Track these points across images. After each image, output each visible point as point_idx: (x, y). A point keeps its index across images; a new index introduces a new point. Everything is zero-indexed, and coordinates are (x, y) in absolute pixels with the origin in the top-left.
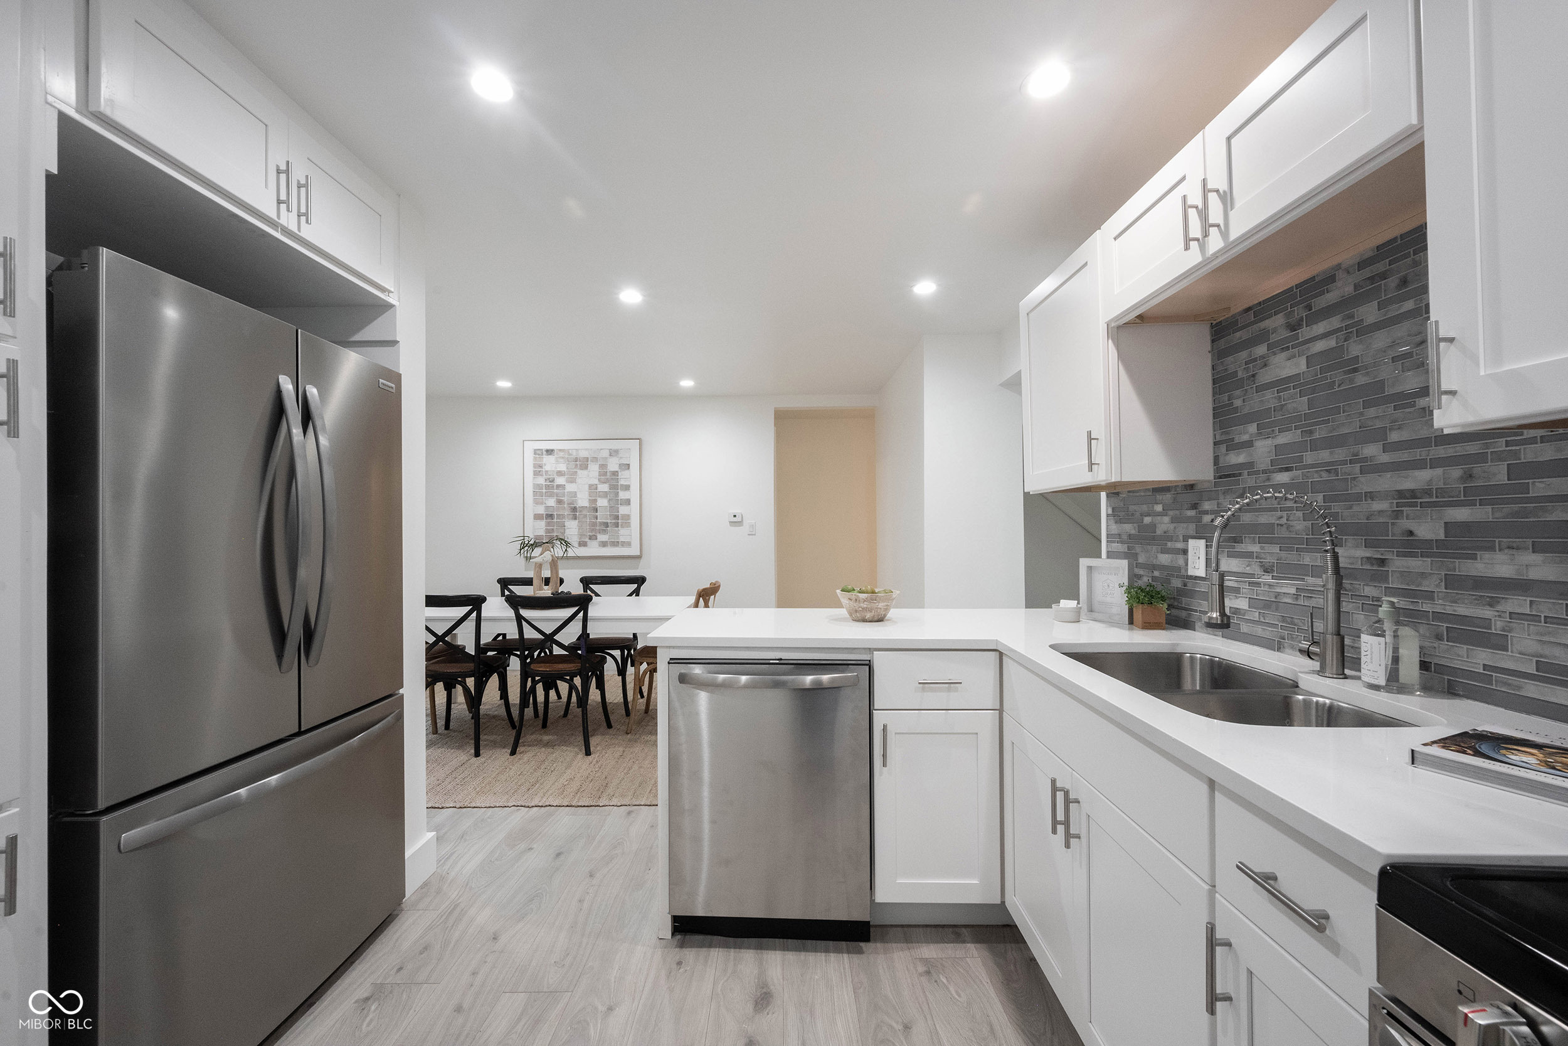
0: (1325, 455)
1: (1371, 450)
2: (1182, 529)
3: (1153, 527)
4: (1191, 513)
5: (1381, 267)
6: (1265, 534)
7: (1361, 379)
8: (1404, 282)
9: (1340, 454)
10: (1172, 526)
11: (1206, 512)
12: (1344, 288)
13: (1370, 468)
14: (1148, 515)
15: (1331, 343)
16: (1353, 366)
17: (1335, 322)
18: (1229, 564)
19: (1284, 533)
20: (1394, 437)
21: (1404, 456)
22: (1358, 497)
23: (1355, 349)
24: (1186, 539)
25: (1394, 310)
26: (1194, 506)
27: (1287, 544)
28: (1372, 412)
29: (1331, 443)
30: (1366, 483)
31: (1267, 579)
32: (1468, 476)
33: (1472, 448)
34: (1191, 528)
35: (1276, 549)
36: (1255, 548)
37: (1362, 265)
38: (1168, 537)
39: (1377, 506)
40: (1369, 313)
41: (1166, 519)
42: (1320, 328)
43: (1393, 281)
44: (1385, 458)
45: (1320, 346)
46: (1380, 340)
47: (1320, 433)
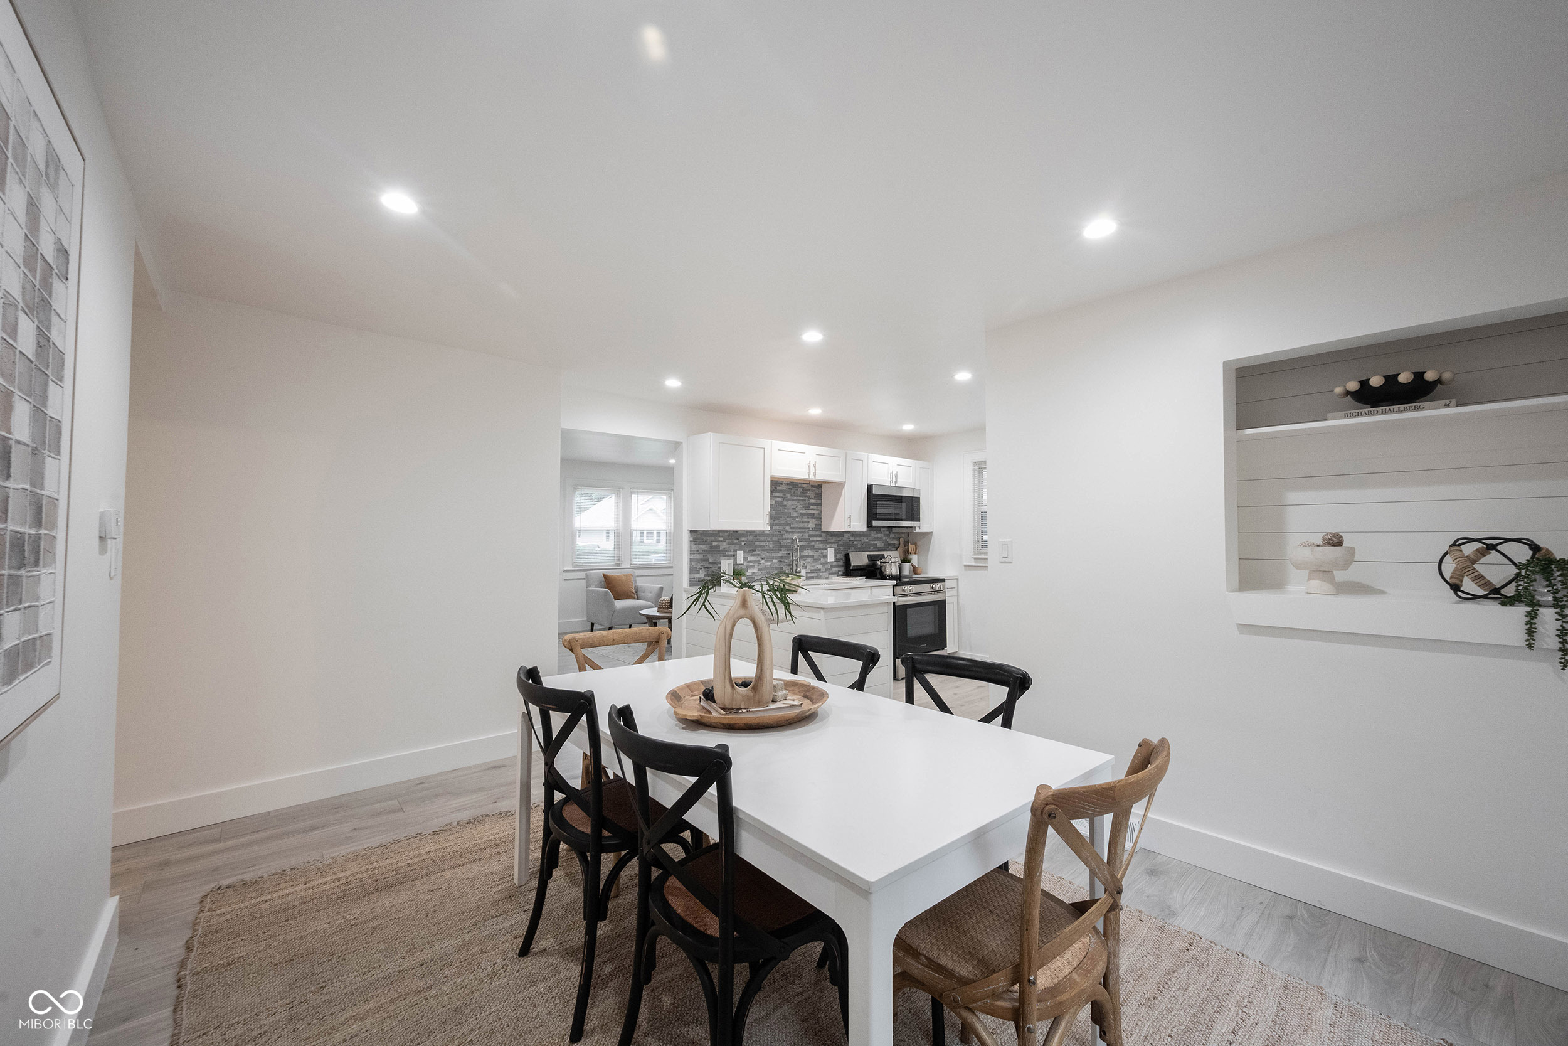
0: (778, 528)
1: (787, 528)
2: (732, 548)
3: (718, 547)
4: (737, 541)
5: (791, 487)
6: (762, 548)
7: (786, 511)
8: (794, 493)
9: (781, 528)
10: (728, 546)
11: (743, 541)
12: (783, 487)
13: (788, 532)
14: (716, 541)
15: (780, 499)
16: (785, 507)
17: (781, 495)
18: (751, 558)
19: (766, 548)
20: (792, 526)
21: (794, 530)
22: (785, 539)
23: (785, 503)
24: (735, 551)
25: (792, 498)
26: (738, 539)
27: (769, 551)
28: (788, 519)
29: (779, 525)
30: (786, 536)
31: (763, 561)
32: (803, 536)
33: (803, 530)
34: (737, 547)
35: (766, 552)
36: (759, 553)
37: (788, 484)
38: (725, 550)
39: (788, 541)
40: (788, 496)
41: (725, 543)
42: (778, 495)
43: (793, 491)
44: (790, 530)
45: (778, 499)
46: (790, 503)
47: (777, 521)
